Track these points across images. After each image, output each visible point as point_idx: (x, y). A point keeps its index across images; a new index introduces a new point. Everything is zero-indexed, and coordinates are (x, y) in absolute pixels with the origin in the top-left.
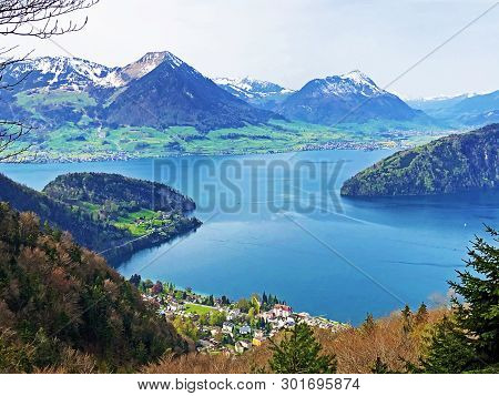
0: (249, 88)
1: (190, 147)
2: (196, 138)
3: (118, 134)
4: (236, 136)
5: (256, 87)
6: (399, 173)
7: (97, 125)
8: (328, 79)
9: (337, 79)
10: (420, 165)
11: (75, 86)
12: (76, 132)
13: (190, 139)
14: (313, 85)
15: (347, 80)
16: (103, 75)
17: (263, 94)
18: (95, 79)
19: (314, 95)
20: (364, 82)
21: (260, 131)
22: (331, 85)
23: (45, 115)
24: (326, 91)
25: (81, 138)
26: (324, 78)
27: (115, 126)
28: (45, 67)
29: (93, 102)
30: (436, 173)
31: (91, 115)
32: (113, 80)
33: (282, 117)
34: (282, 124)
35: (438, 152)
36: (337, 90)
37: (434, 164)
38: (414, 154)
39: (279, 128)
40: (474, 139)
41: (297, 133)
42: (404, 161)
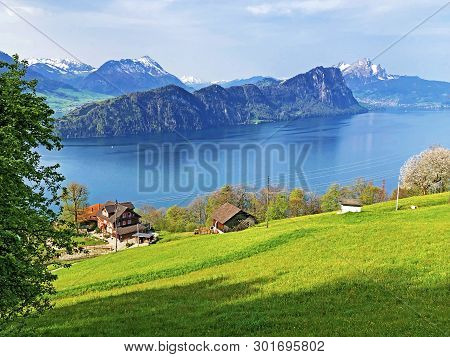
0: (67, 67)
5: (72, 66)
6: (74, 120)
8: (122, 61)
9: (129, 62)
10: (96, 114)
14: (109, 65)
15: (138, 63)
19: (109, 72)
20: (152, 65)
24: (119, 69)
26: (119, 60)
30: (110, 121)
33: (71, 87)
34: (68, 92)
35: (117, 104)
36: (129, 70)
37: (110, 113)
38: (95, 105)
39: (61, 95)
40: (150, 95)
41: (76, 99)
42: (84, 110)
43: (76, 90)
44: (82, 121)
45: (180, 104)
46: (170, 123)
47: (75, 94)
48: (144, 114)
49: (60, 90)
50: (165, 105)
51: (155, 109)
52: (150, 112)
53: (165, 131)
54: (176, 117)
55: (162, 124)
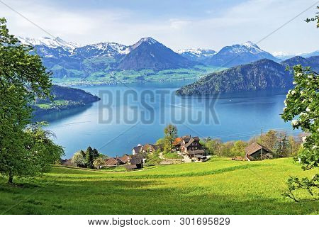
0: (200, 53)
1: (148, 78)
2: (152, 74)
3: (119, 74)
4: (171, 73)
5: (204, 52)
6: (203, 83)
7: (112, 70)
8: (233, 46)
9: (238, 46)
10: (215, 79)
11: (109, 55)
12: (101, 73)
13: (149, 75)
14: (225, 49)
15: (244, 46)
16: (124, 49)
17: (206, 55)
18: (120, 51)
19: (225, 53)
20: (252, 47)
21: (185, 70)
22: (234, 49)
23: (92, 67)
24: (231, 52)
25: (103, 76)
27: (119, 70)
28: (100, 47)
29: (114, 61)
31: (111, 66)
32: (127, 51)
34: (201, 67)
35: (228, 73)
36: (237, 51)
37: (224, 79)
38: (214, 74)
39: (197, 69)
40: (249, 67)
41: (205, 71)
42: (208, 78)
43: (205, 66)
44: (207, 84)
45: (270, 71)
46: (263, 83)
47: (205, 68)
48: (245, 79)
49: (196, 66)
50: (259, 72)
51: (253, 75)
52: (249, 77)
53: (259, 89)
54: (267, 80)
55: (257, 85)
